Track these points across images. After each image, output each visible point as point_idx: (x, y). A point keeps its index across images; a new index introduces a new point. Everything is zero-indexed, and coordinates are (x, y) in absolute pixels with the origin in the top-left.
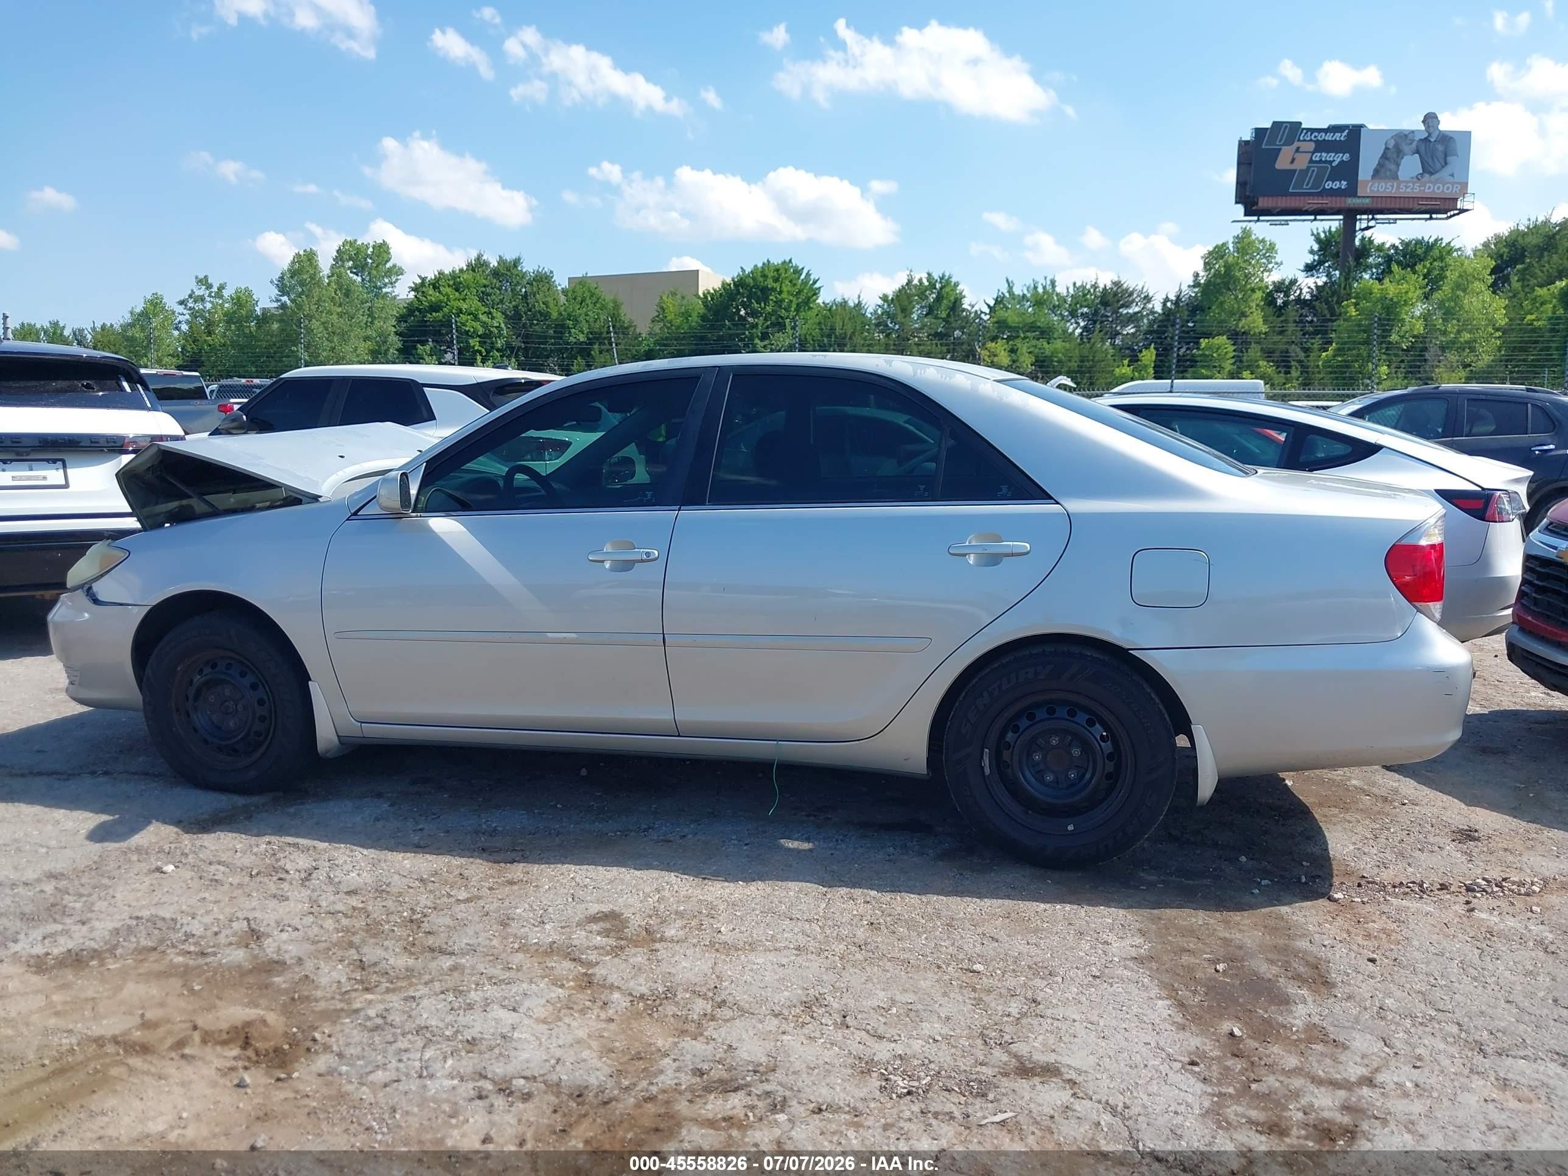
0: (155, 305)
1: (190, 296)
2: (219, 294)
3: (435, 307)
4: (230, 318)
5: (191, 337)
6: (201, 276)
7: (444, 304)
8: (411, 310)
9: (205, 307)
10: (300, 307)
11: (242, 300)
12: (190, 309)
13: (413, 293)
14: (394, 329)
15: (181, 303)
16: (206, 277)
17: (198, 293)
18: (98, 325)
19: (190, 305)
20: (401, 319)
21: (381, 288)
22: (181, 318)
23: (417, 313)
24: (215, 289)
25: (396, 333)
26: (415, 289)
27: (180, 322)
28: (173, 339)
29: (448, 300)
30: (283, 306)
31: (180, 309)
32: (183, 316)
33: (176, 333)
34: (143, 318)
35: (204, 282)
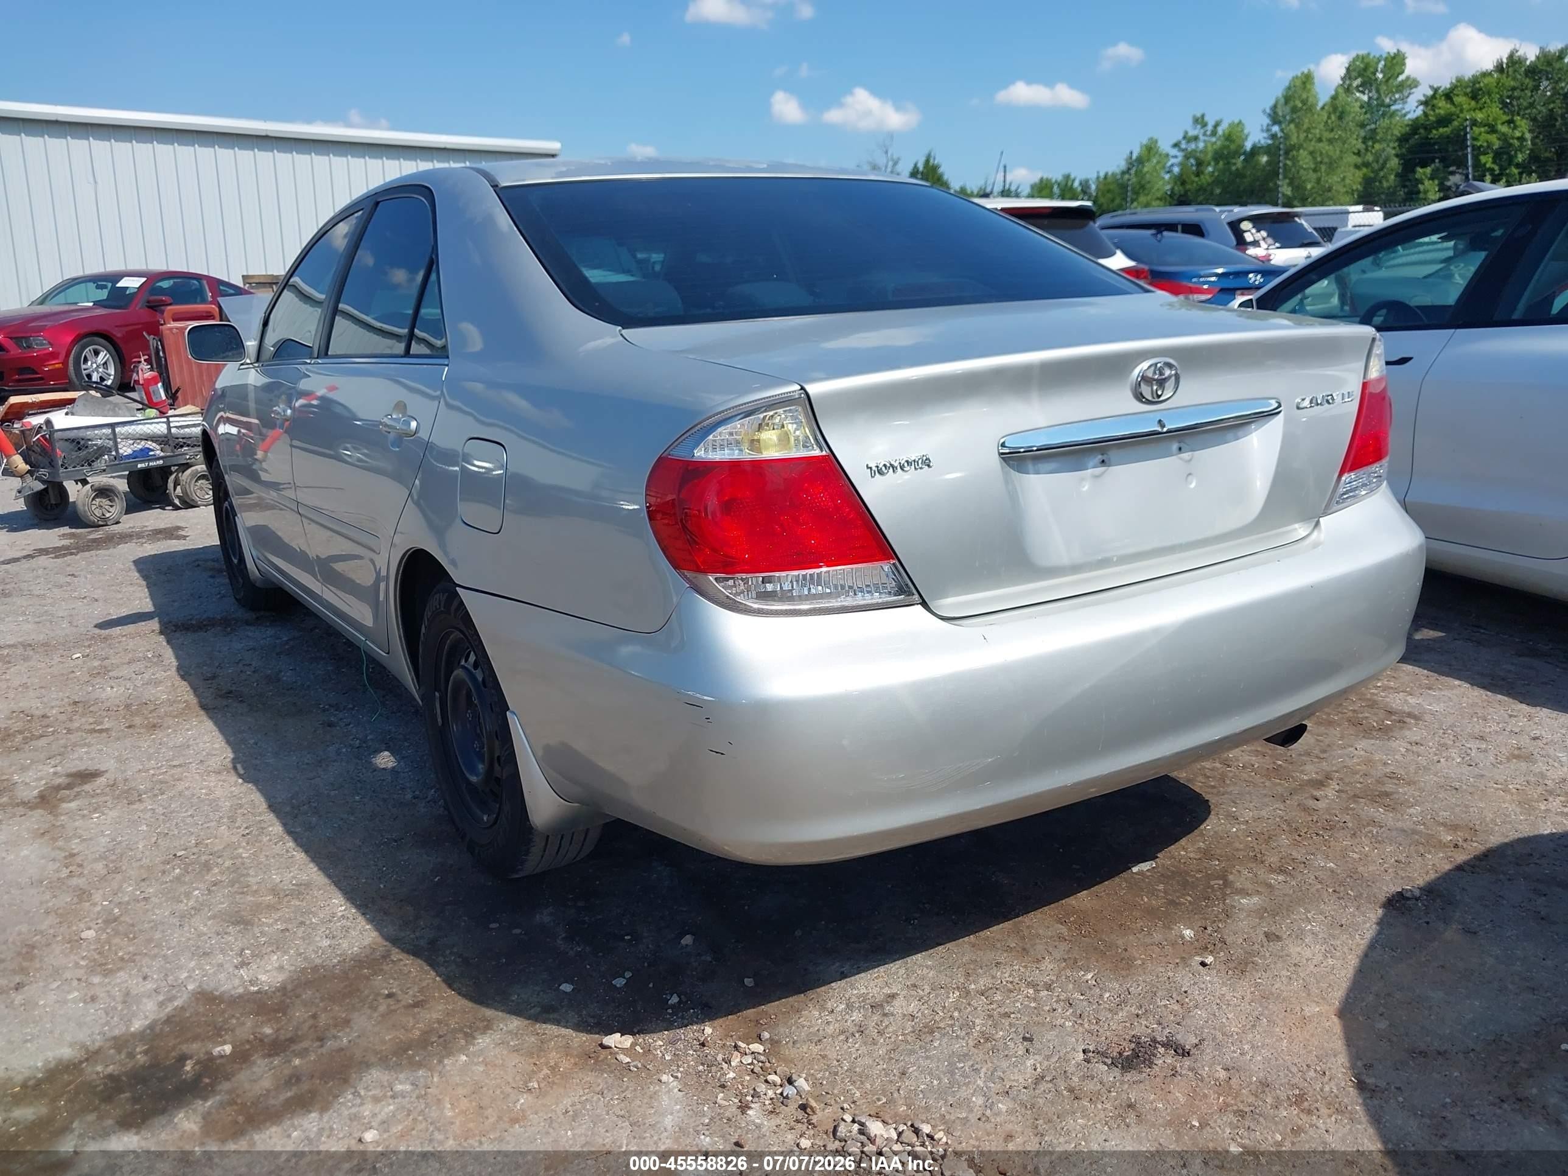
0: (1150, 149)
1: (1184, 138)
2: (1214, 133)
3: (1444, 121)
4: (1218, 156)
5: (1181, 180)
6: (1199, 115)
7: (1455, 117)
8: (1416, 127)
9: (1197, 147)
10: (1287, 137)
11: (1233, 137)
12: (1183, 150)
13: (1421, 107)
14: (1393, 152)
15: (1176, 145)
16: (1203, 116)
17: (1192, 133)
18: (1102, 175)
19: (1183, 146)
20: (1403, 140)
21: (1389, 106)
22: (1172, 161)
23: (1422, 131)
24: (1210, 128)
25: (1397, 156)
26: (1426, 103)
27: (1172, 165)
28: (1164, 183)
29: (1462, 111)
30: (1274, 136)
31: (1174, 152)
32: (1175, 159)
33: (1167, 177)
34: (1136, 164)
35: (1200, 121)
